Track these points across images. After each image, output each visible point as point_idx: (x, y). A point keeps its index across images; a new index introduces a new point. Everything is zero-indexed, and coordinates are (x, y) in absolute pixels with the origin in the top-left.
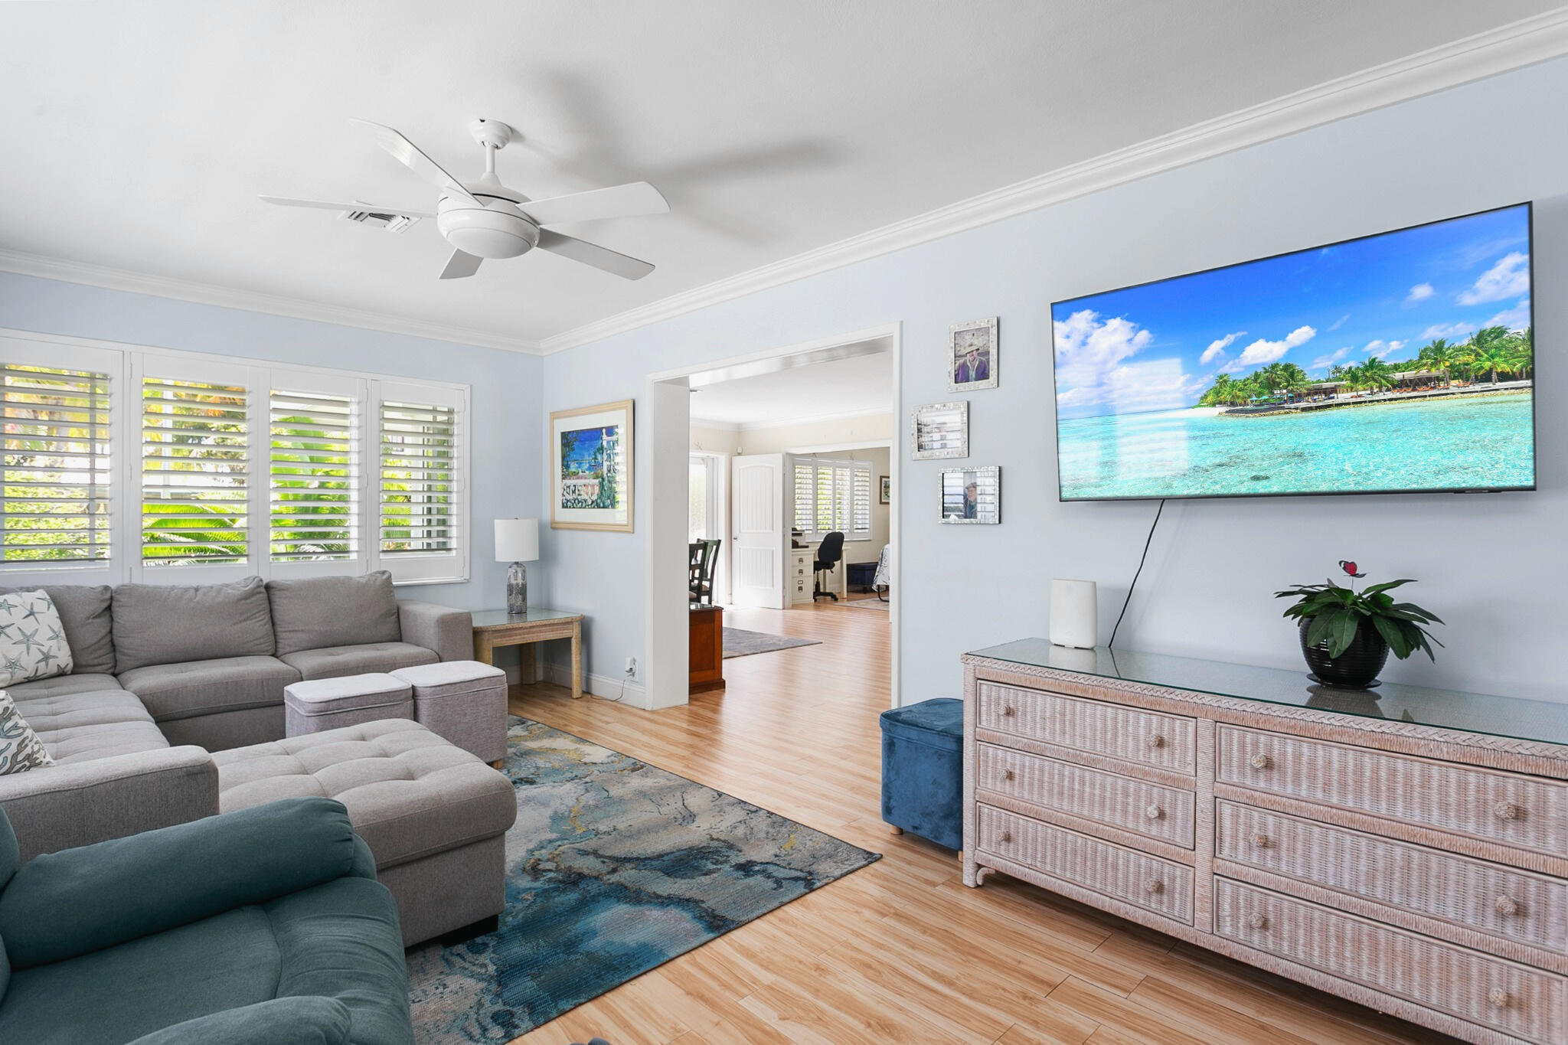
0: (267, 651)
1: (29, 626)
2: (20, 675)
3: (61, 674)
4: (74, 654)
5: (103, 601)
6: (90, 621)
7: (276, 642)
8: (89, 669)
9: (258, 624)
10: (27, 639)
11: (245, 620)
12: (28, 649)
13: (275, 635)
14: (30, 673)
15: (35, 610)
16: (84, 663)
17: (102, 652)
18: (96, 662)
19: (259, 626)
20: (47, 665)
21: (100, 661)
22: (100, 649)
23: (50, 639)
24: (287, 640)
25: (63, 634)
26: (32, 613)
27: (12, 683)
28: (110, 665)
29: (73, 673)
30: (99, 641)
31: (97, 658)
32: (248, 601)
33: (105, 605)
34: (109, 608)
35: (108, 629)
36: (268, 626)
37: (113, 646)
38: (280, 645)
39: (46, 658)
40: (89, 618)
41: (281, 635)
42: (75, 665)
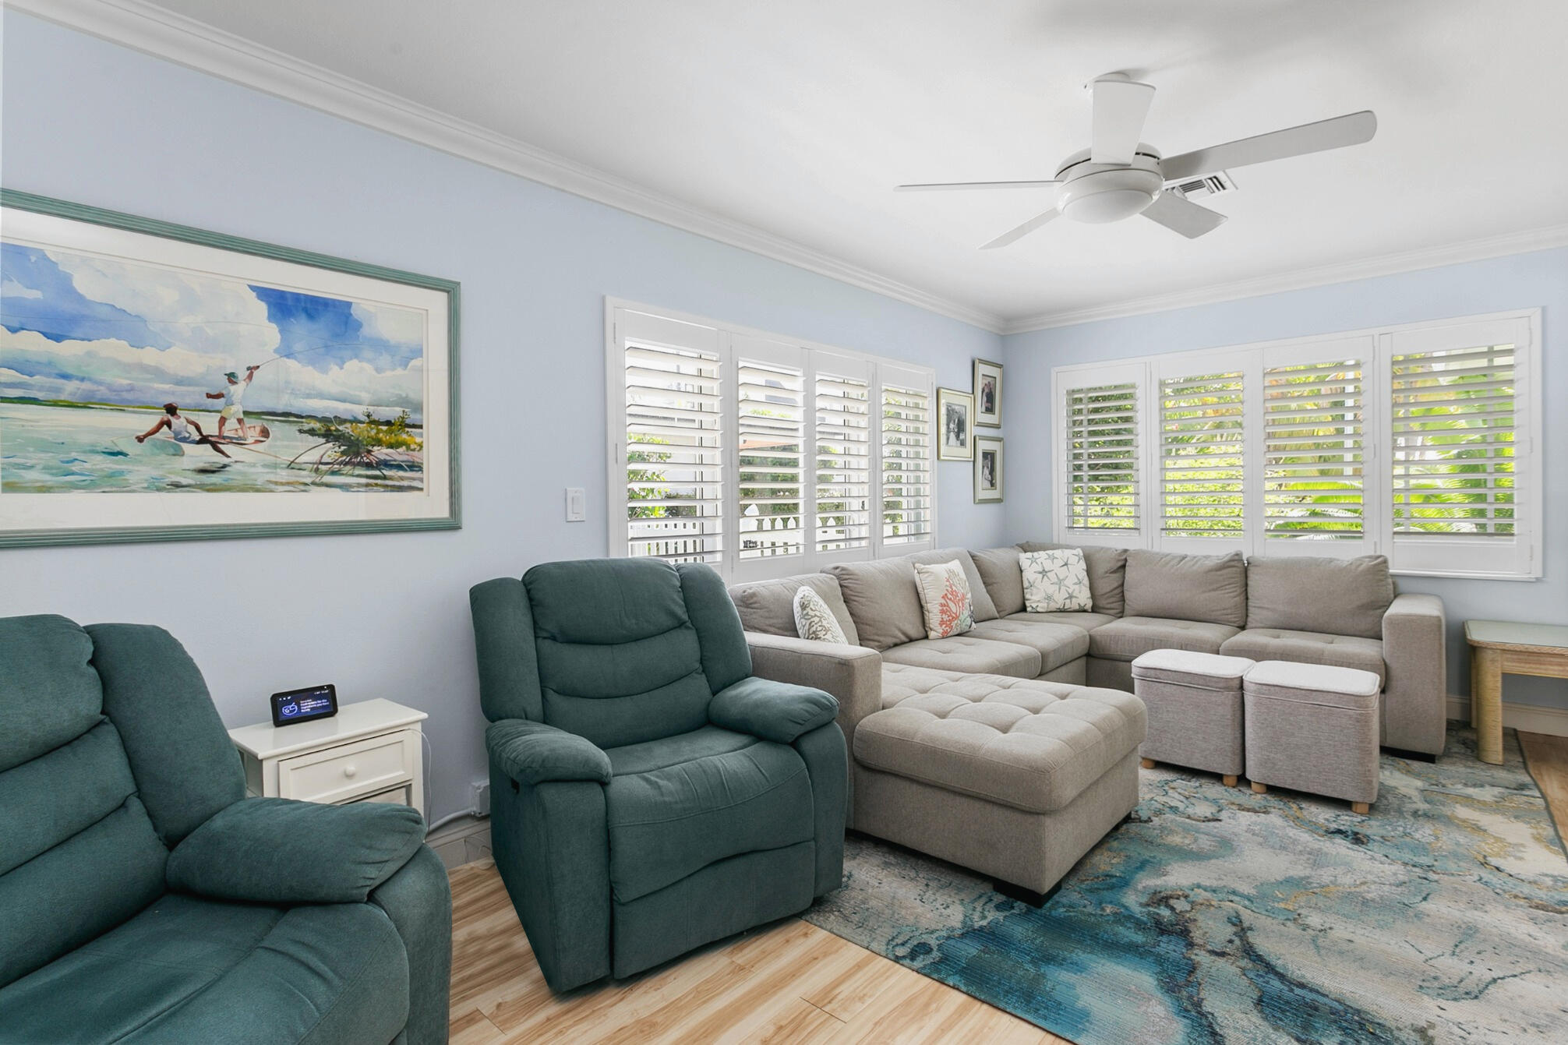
0: (1234, 622)
1: (1063, 573)
2: (1053, 606)
3: (1082, 610)
4: (1093, 596)
5: (1119, 560)
6: (1108, 575)
7: (1247, 616)
8: (1104, 611)
9: (1227, 595)
10: (1060, 582)
11: (1214, 590)
12: (1060, 589)
13: (1247, 610)
14: (1060, 605)
15: (1069, 562)
16: (1101, 605)
17: (1113, 599)
18: (1109, 606)
19: (1228, 598)
20: (1071, 602)
21: (1112, 606)
22: (1112, 596)
23: (1075, 584)
24: (1255, 615)
25: (1086, 581)
26: (1066, 564)
27: (1049, 610)
28: (1118, 611)
29: (1093, 611)
30: (1112, 591)
31: (1110, 603)
32: (1219, 573)
33: (1120, 564)
34: (1124, 567)
35: (1120, 583)
36: (1239, 599)
37: (1123, 596)
38: (1249, 619)
39: (1071, 597)
40: (1106, 572)
41: (1251, 610)
42: (1093, 607)
